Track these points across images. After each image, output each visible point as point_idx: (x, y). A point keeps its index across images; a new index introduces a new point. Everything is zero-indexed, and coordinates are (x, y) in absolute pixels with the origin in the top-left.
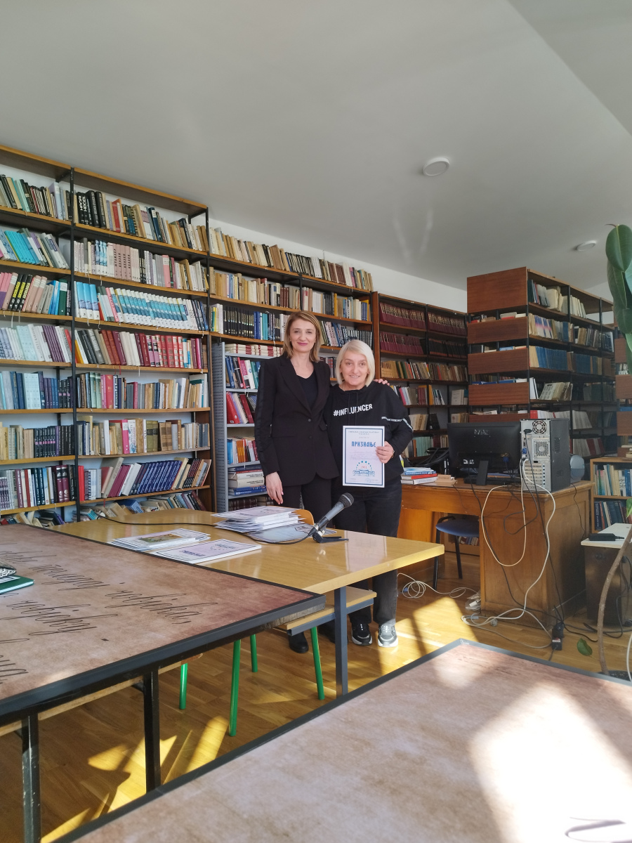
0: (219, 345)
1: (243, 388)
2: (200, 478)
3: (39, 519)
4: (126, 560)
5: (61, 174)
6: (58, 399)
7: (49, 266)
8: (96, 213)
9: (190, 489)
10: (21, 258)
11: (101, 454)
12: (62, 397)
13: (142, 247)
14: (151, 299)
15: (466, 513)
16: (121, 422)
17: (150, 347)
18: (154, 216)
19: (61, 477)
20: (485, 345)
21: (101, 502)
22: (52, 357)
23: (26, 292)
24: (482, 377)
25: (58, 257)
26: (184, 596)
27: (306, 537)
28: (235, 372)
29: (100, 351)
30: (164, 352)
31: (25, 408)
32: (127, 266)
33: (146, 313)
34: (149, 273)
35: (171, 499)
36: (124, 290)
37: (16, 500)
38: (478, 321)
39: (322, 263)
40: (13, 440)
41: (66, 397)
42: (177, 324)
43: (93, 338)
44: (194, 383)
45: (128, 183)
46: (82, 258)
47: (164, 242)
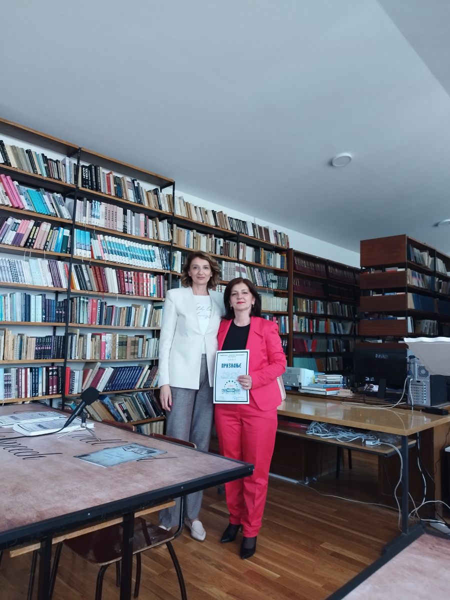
0: (177, 281)
5: (71, 151)
6: (56, 315)
7: (57, 217)
8: (94, 180)
9: (149, 389)
10: (37, 209)
11: (83, 359)
12: (58, 314)
13: (126, 207)
14: (129, 245)
16: (101, 335)
17: (126, 280)
18: (136, 185)
19: (52, 375)
20: (374, 290)
22: (53, 284)
25: (64, 210)
29: (89, 281)
30: (136, 284)
31: (29, 321)
32: (114, 220)
33: (125, 255)
34: (130, 226)
35: (134, 396)
36: (110, 237)
37: (17, 392)
38: (368, 273)
39: (254, 226)
40: (18, 347)
41: (62, 314)
42: (147, 264)
43: (85, 271)
44: (157, 308)
45: (119, 161)
46: (82, 212)
47: (142, 204)
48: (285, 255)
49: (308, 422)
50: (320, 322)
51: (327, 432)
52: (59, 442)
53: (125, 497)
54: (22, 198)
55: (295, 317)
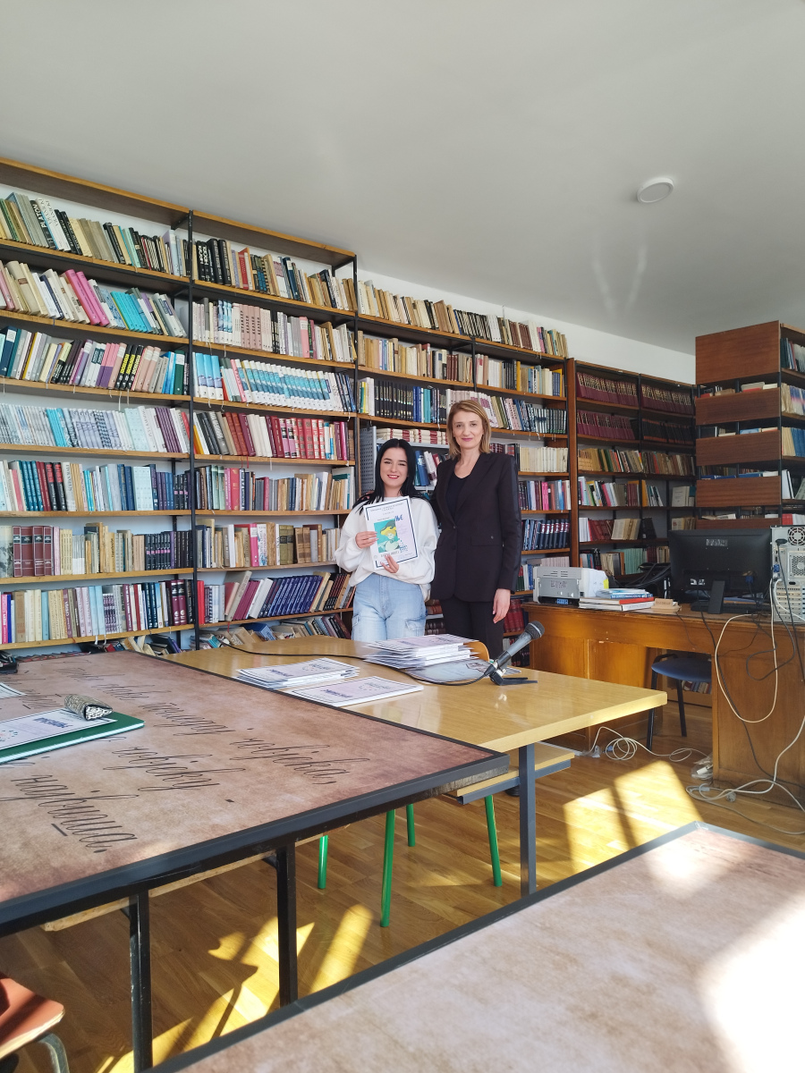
0: (369, 429)
2: (345, 597)
3: (151, 646)
4: (254, 699)
5: (177, 218)
6: (174, 498)
7: (163, 334)
8: (219, 266)
9: (332, 611)
10: (129, 324)
11: (224, 566)
12: (178, 496)
13: (275, 307)
14: (285, 373)
15: (694, 650)
16: (248, 527)
17: (284, 433)
18: (290, 268)
19: (177, 595)
20: (721, 426)
21: (224, 626)
22: (166, 447)
23: (136, 367)
24: (713, 470)
25: (173, 322)
26: (328, 749)
27: (482, 677)
29: (224, 439)
30: (301, 438)
31: (134, 508)
32: (257, 332)
33: (279, 391)
34: (284, 341)
35: (310, 623)
36: (252, 362)
37: (124, 622)
38: (711, 395)
39: (501, 322)
40: (121, 552)
41: (183, 495)
42: (317, 405)
43: (215, 423)
44: (338, 478)
45: (259, 228)
46: (203, 323)
47: (301, 300)
48: (560, 371)
54: (105, 306)
55: (583, 480)
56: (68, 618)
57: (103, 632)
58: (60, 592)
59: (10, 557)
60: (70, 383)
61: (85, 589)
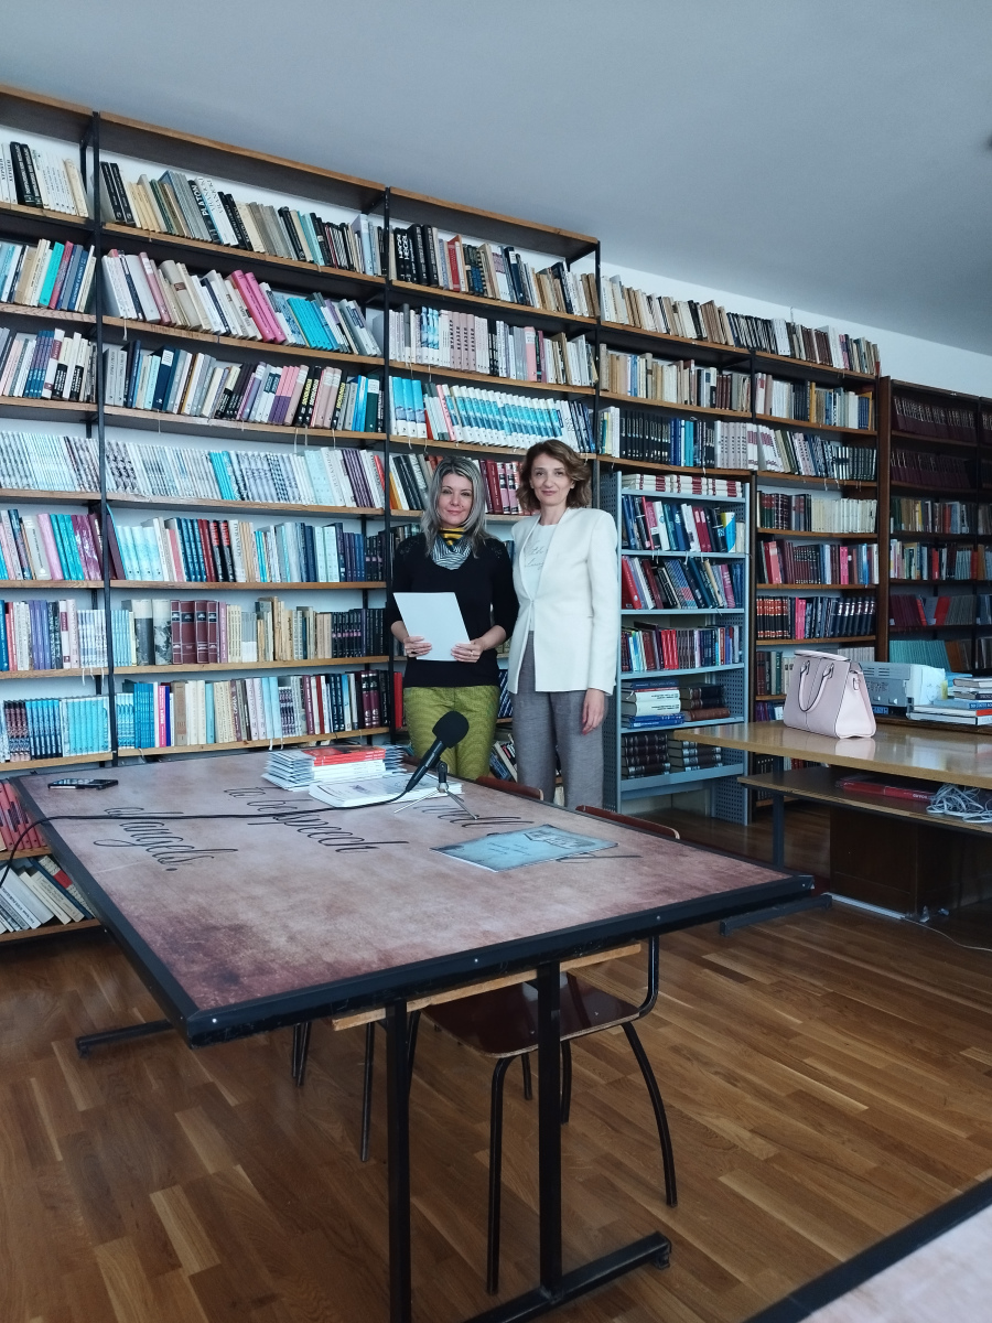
0: (611, 476)
1: (650, 549)
5: (370, 199)
6: (365, 566)
7: (352, 353)
8: (422, 261)
10: (311, 340)
12: (370, 563)
13: (493, 314)
14: (505, 402)
17: (502, 482)
18: (513, 261)
19: (368, 689)
22: (356, 500)
25: (365, 336)
28: (638, 522)
31: (316, 580)
32: (470, 348)
33: (497, 426)
34: (504, 359)
36: (464, 388)
37: (304, 723)
39: (791, 329)
40: (300, 635)
41: (376, 562)
43: (416, 469)
45: (472, 208)
46: (402, 338)
47: (528, 304)
48: (870, 395)
49: (931, 786)
50: (959, 554)
51: (979, 809)
52: (398, 821)
53: (543, 931)
54: (281, 317)
55: (896, 544)
56: (236, 715)
57: (279, 735)
58: (228, 684)
59: (168, 639)
60: (238, 418)
61: (257, 681)
